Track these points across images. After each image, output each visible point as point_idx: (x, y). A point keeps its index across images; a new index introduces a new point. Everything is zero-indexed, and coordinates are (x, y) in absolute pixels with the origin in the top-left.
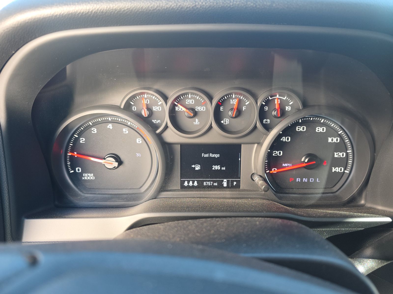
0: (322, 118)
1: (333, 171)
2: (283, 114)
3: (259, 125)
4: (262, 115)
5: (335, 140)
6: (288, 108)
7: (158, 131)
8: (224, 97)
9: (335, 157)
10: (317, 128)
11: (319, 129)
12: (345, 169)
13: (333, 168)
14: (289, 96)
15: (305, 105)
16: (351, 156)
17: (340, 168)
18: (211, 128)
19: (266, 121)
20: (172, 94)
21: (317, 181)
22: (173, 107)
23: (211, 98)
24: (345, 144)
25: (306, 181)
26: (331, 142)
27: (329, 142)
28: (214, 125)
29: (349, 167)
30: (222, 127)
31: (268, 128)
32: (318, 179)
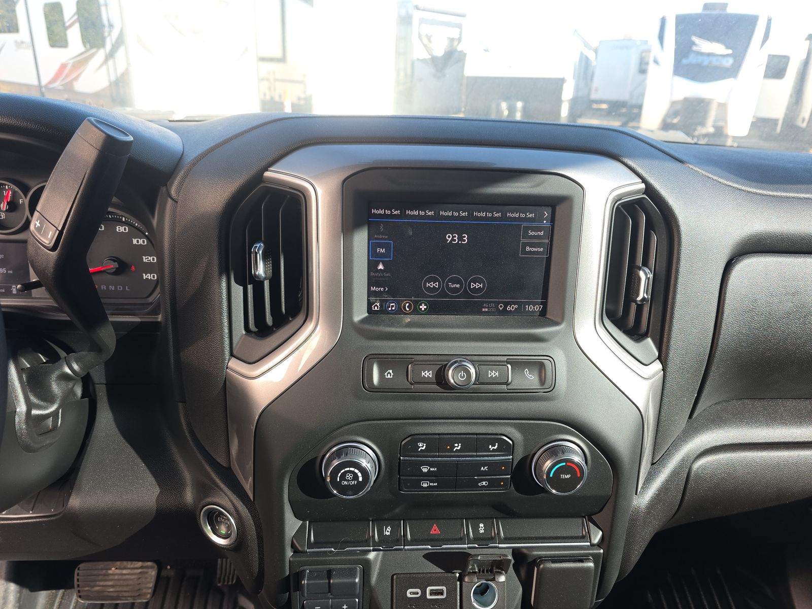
1: (144, 278)
5: (141, 242)
9: (144, 261)
10: (117, 227)
11: (121, 229)
13: (144, 275)
17: (152, 275)
21: (127, 289)
25: (113, 289)
26: (136, 243)
27: (134, 243)
32: (127, 287)
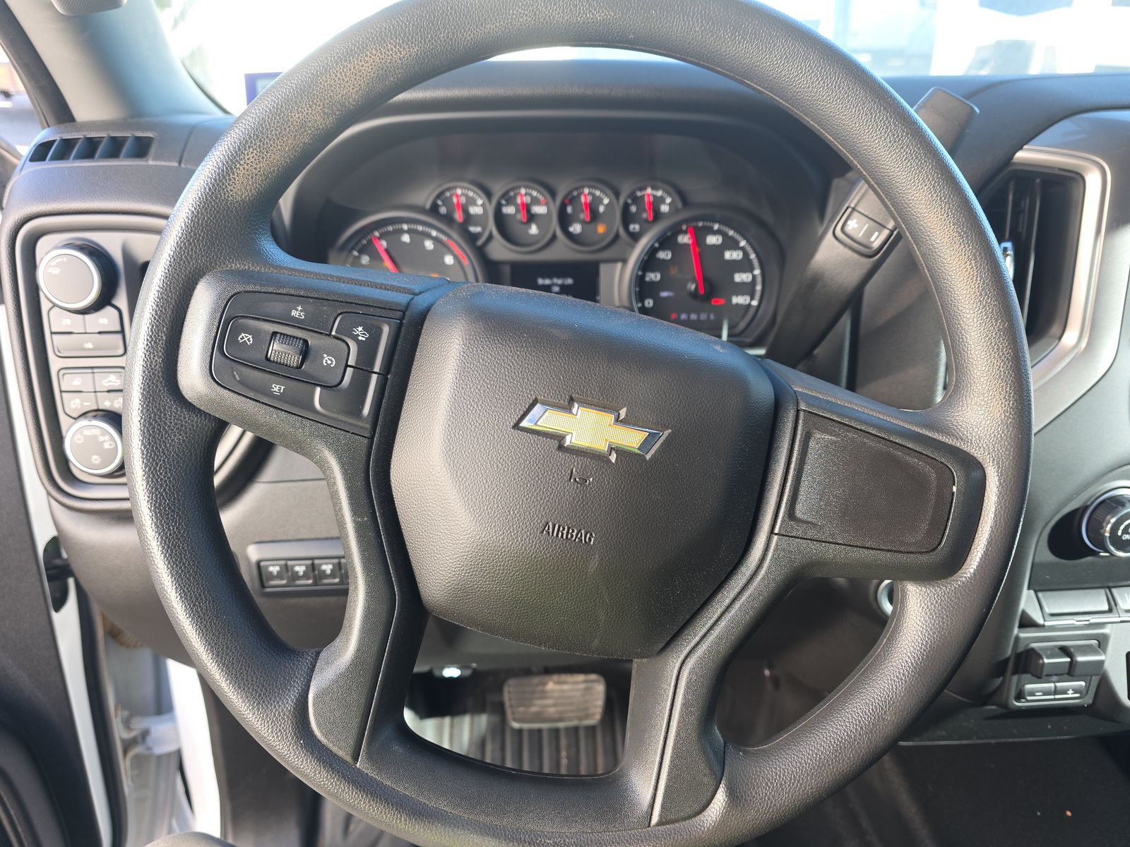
0: (715, 221)
1: (734, 303)
2: (657, 216)
3: (622, 231)
4: (627, 218)
5: (735, 256)
6: (665, 208)
7: (480, 242)
8: (571, 192)
9: (736, 280)
10: (708, 238)
11: (712, 240)
12: (752, 299)
13: (734, 298)
14: (664, 190)
15: (685, 202)
16: (759, 280)
17: (743, 298)
18: (554, 237)
19: (634, 229)
20: (498, 189)
21: (712, 318)
22: (499, 207)
23: (553, 194)
24: (750, 262)
25: (695, 318)
26: (730, 258)
27: (727, 258)
28: (559, 233)
29: (758, 295)
30: (570, 236)
31: (635, 237)
32: (712, 315)
